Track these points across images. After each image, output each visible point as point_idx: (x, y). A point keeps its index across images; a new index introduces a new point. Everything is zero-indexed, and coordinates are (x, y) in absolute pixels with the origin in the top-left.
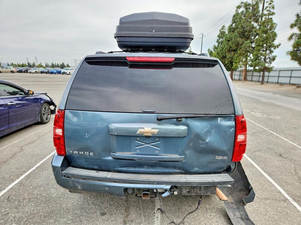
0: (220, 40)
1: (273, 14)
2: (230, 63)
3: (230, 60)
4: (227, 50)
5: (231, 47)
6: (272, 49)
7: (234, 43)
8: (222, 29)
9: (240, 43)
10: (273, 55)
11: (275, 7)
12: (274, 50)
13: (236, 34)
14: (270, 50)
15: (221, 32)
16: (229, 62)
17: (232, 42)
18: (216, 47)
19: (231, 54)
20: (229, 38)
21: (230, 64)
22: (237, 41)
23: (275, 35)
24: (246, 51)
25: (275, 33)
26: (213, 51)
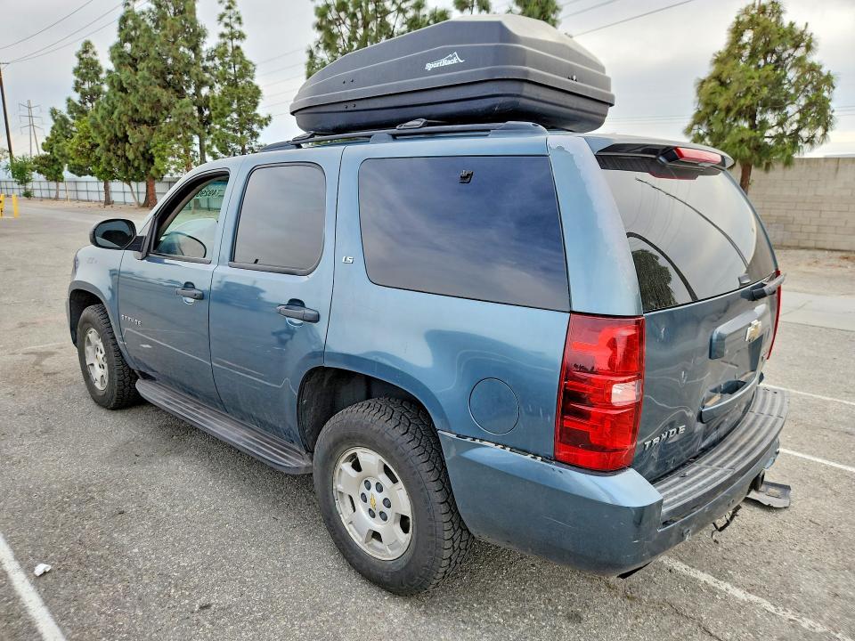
0: (83, 84)
1: (241, 36)
2: (141, 158)
3: (141, 149)
4: (125, 119)
5: (137, 111)
6: (255, 127)
7: (144, 101)
8: (86, 52)
9: (164, 101)
10: (259, 144)
11: (243, 20)
12: (259, 131)
13: (146, 74)
14: (250, 130)
15: (81, 59)
16: (138, 154)
17: (138, 96)
18: (75, 105)
19: (141, 133)
20: (129, 84)
21: (142, 162)
22: (155, 95)
23: (257, 92)
24: (185, 129)
25: (257, 88)
26: (68, 117)
